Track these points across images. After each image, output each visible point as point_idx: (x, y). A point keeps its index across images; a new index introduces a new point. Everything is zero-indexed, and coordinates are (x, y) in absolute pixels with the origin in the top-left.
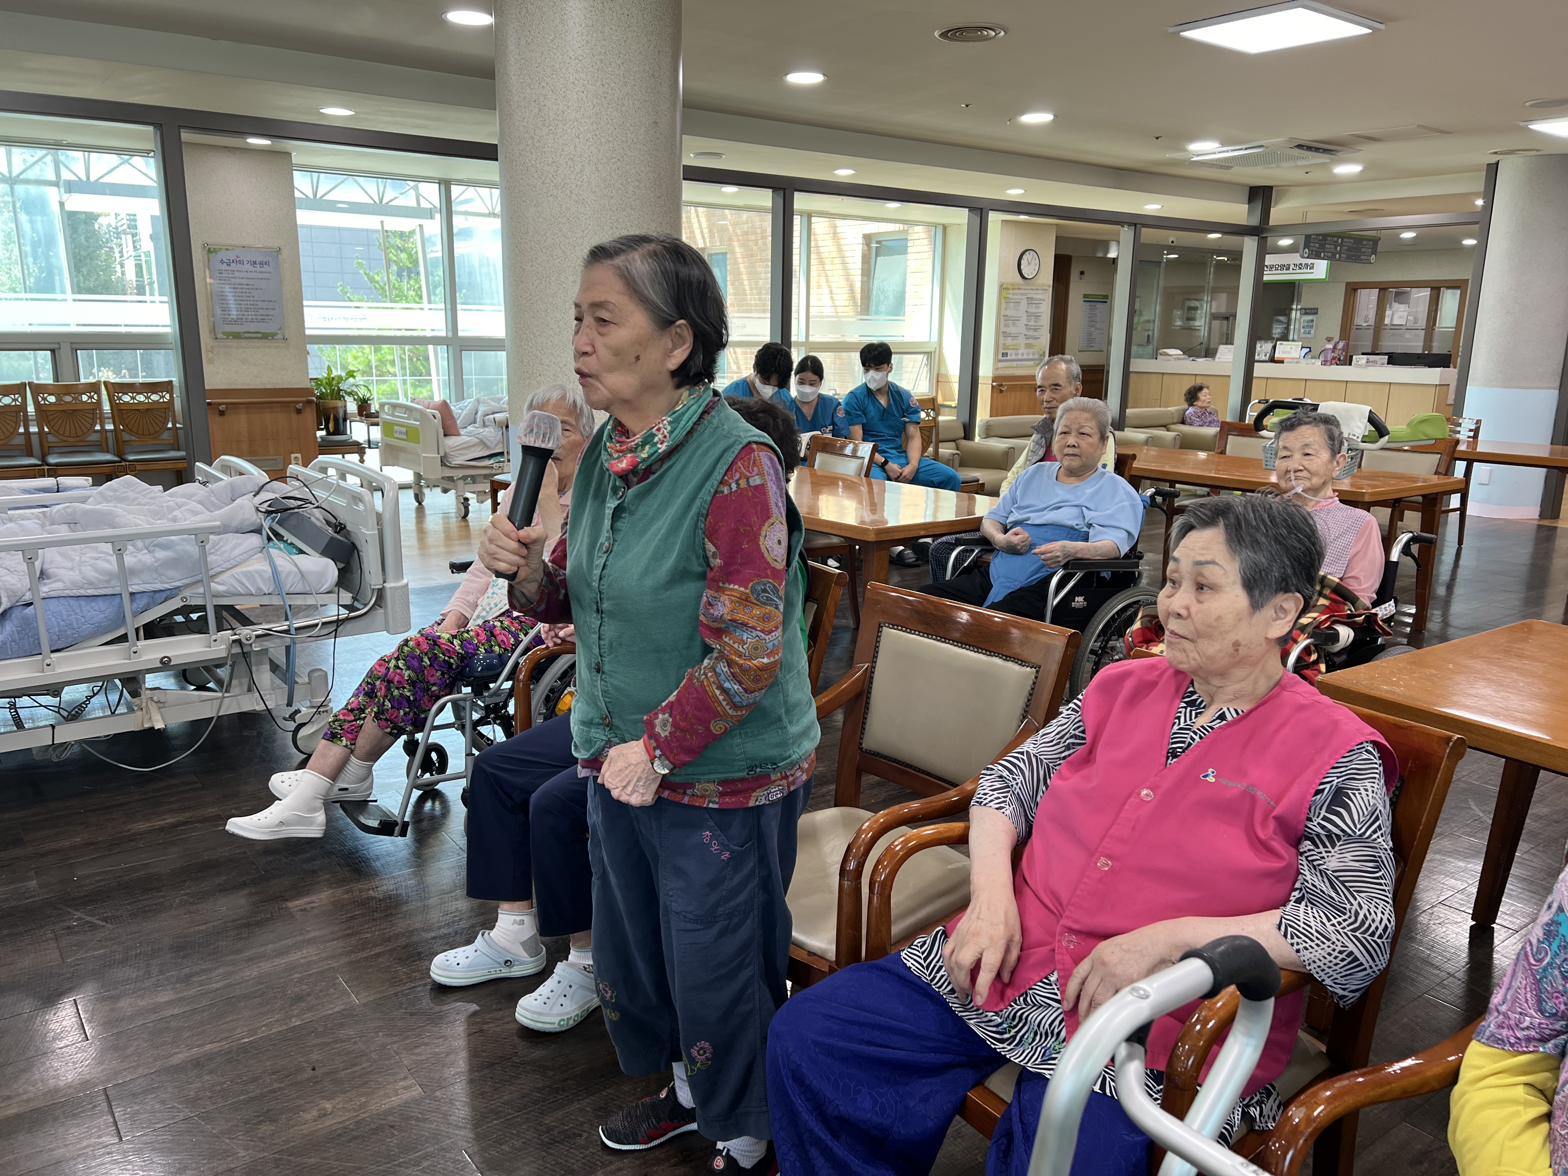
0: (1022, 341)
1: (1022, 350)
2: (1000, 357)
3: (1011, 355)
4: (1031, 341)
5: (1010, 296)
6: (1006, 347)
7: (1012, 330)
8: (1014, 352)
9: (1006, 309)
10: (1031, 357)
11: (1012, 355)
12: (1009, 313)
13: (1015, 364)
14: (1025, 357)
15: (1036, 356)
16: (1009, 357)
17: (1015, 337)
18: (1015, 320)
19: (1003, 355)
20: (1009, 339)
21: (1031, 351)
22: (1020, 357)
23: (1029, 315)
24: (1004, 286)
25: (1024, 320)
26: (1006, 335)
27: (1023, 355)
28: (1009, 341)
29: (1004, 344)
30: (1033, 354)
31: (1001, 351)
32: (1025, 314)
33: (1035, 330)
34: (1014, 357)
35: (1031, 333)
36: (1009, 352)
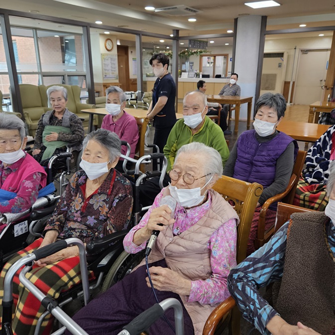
0: (110, 72)
1: (111, 74)
5: (105, 58)
6: (106, 74)
7: (107, 68)
9: (104, 61)
11: (108, 76)
12: (105, 63)
13: (109, 79)
15: (116, 76)
17: (108, 70)
18: (108, 65)
19: (106, 76)
22: (111, 77)
23: (112, 64)
24: (103, 54)
25: (110, 65)
26: (105, 70)
28: (107, 72)
30: (114, 76)
31: (104, 75)
35: (113, 69)
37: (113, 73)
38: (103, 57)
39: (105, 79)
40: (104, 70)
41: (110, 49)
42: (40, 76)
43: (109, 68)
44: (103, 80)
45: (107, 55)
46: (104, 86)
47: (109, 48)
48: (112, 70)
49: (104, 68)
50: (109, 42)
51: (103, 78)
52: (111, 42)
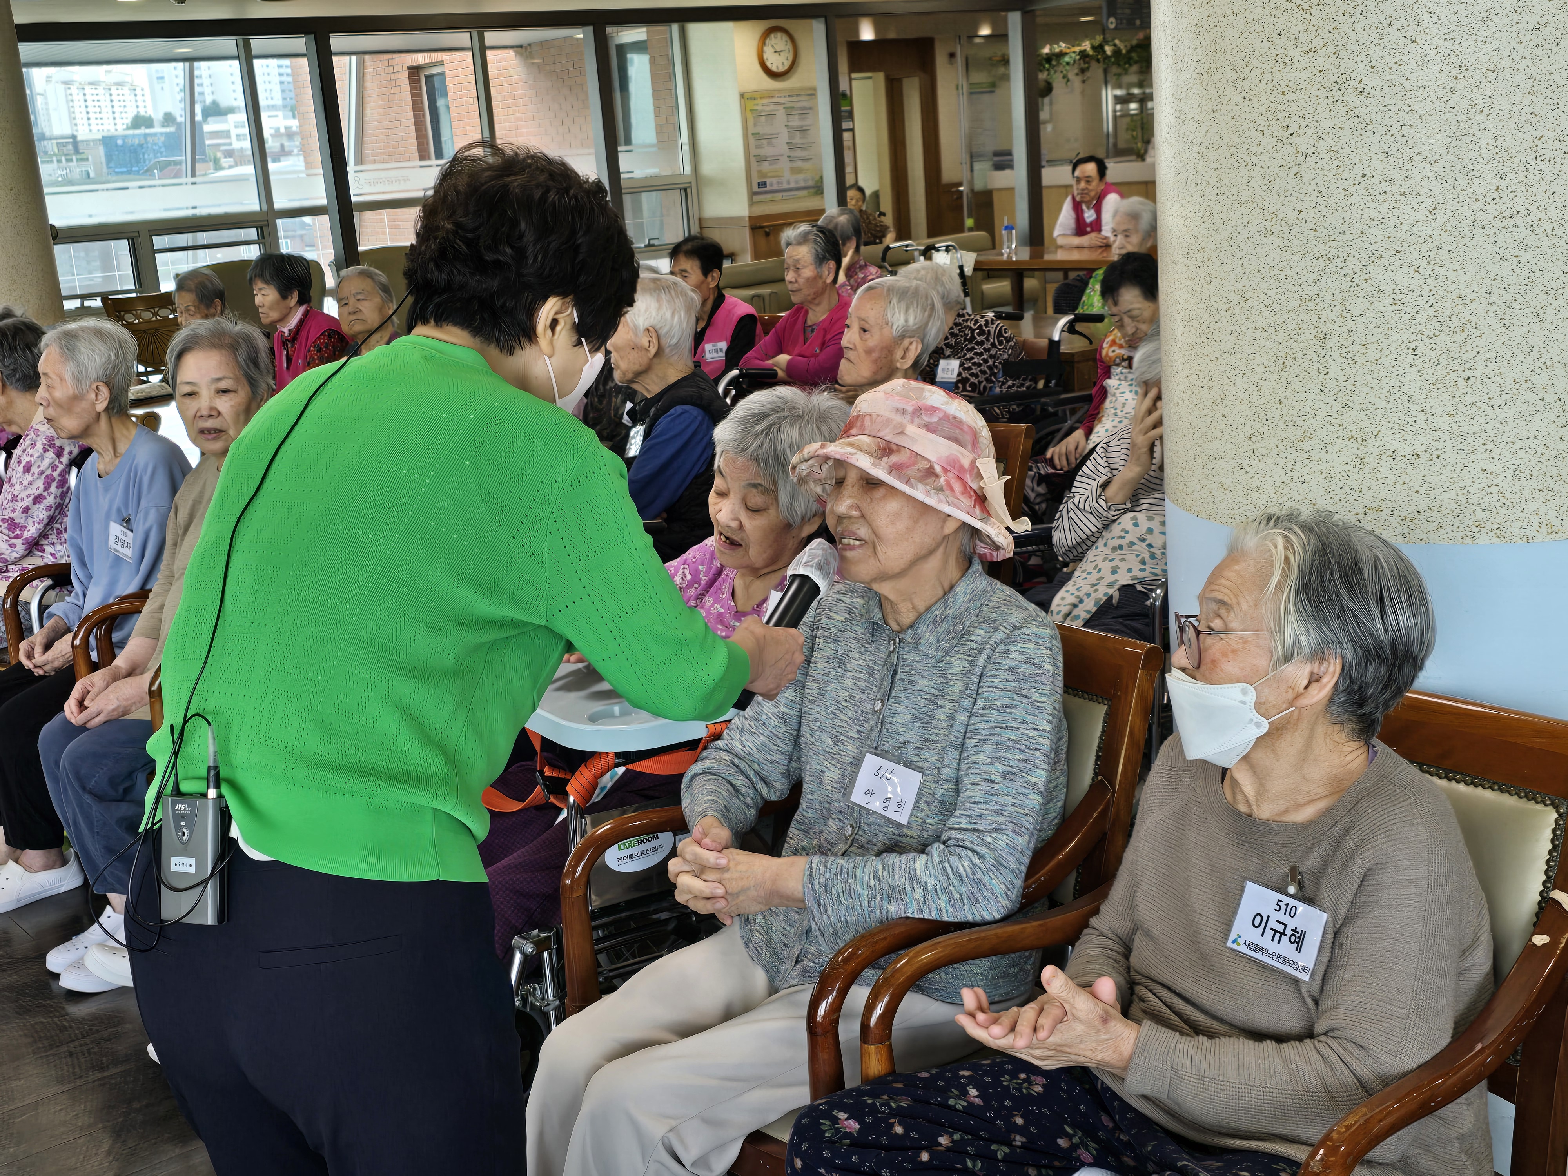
0: (784, 165)
1: (787, 175)
2: (755, 188)
3: (771, 185)
4: (799, 164)
5: (759, 108)
7: (768, 151)
8: (774, 180)
9: (755, 125)
10: (802, 184)
11: (772, 183)
12: (759, 129)
13: (779, 196)
14: (792, 185)
15: (810, 183)
16: (768, 188)
17: (774, 160)
18: (771, 138)
19: (762, 185)
20: (766, 163)
21: (801, 177)
22: (785, 186)
23: (791, 130)
24: (746, 96)
25: (784, 136)
26: (760, 159)
27: (789, 183)
28: (766, 167)
29: (759, 172)
30: (805, 181)
31: (756, 180)
32: (785, 130)
33: (804, 148)
34: (775, 187)
35: (799, 153)
36: (768, 181)
37: (795, 171)
38: (750, 105)
39: (757, 198)
40: (753, 159)
41: (781, 69)
43: (780, 146)
44: (752, 203)
45: (769, 94)
46: (752, 228)
47: (776, 62)
48: (791, 159)
49: (754, 151)
50: (778, 41)
51: (752, 194)
52: (785, 38)
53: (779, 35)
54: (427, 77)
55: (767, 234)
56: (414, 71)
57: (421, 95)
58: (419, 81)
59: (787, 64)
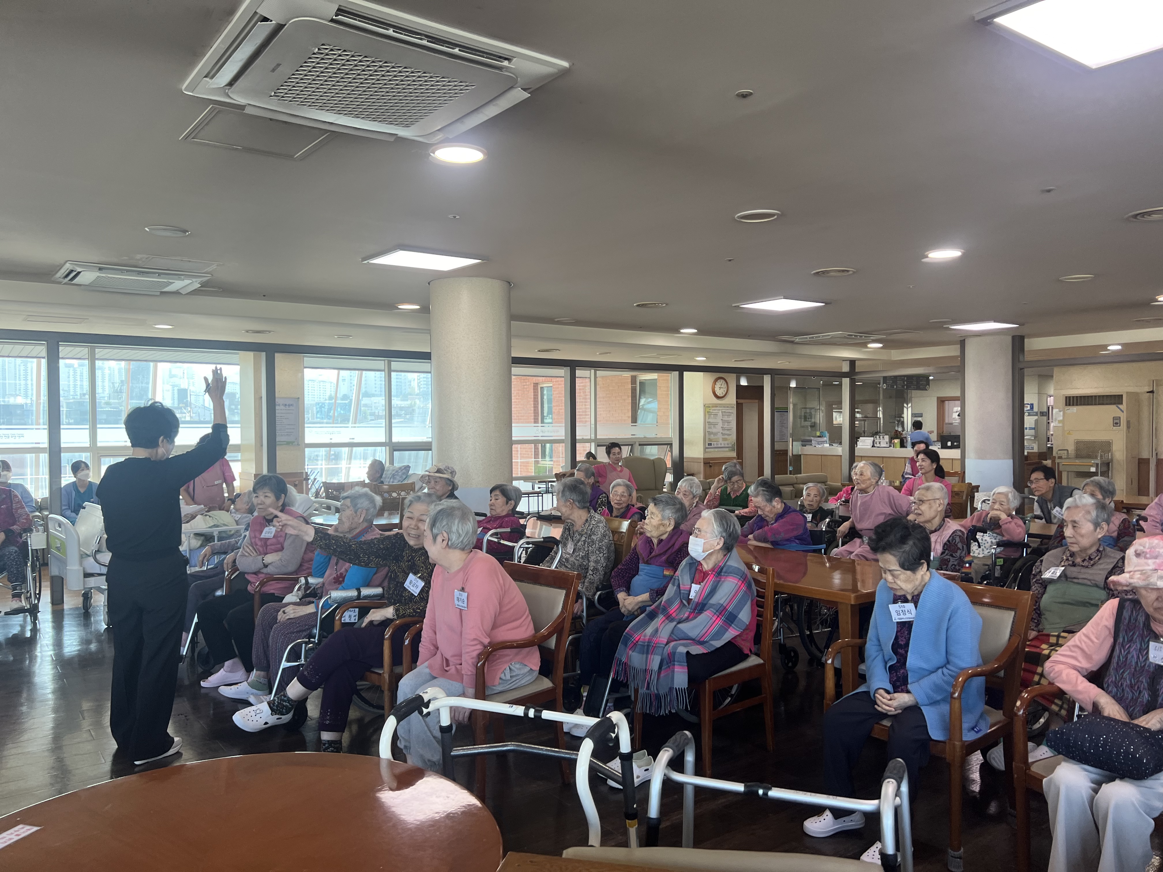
37: (725, 440)
38: (708, 410)
39: (707, 450)
40: (707, 433)
41: (721, 395)
42: (593, 444)
43: (718, 429)
44: (705, 452)
45: (716, 406)
46: (705, 463)
47: (719, 393)
48: (724, 434)
49: (707, 430)
50: (720, 383)
51: (705, 448)
52: (724, 382)
53: (722, 380)
54: (542, 388)
55: (711, 466)
56: (536, 385)
57: (537, 395)
58: (537, 389)
59: (724, 393)
